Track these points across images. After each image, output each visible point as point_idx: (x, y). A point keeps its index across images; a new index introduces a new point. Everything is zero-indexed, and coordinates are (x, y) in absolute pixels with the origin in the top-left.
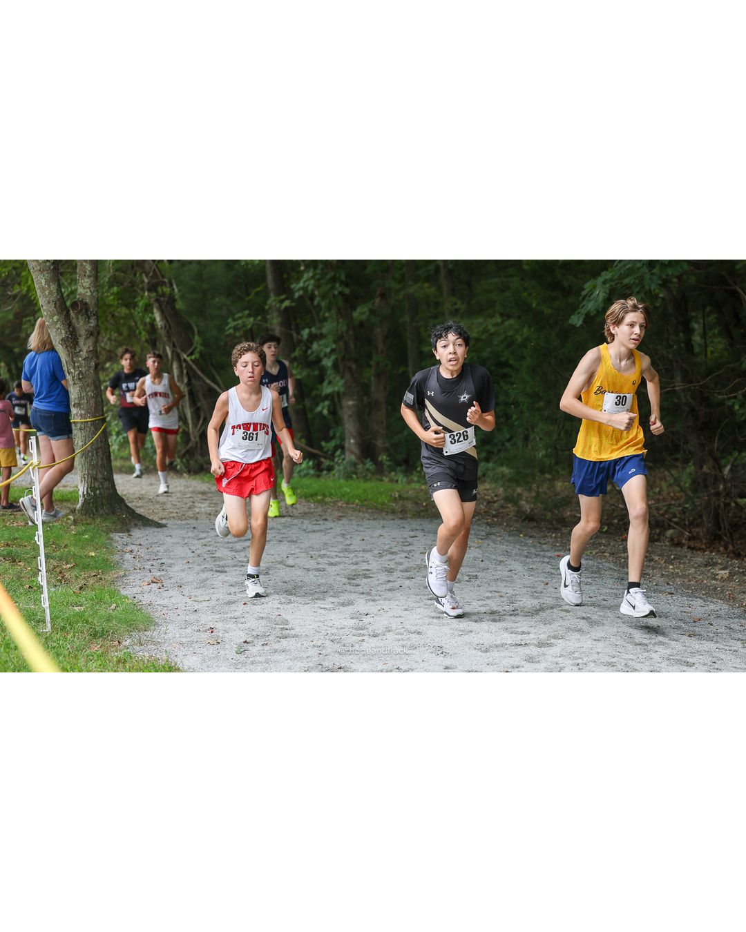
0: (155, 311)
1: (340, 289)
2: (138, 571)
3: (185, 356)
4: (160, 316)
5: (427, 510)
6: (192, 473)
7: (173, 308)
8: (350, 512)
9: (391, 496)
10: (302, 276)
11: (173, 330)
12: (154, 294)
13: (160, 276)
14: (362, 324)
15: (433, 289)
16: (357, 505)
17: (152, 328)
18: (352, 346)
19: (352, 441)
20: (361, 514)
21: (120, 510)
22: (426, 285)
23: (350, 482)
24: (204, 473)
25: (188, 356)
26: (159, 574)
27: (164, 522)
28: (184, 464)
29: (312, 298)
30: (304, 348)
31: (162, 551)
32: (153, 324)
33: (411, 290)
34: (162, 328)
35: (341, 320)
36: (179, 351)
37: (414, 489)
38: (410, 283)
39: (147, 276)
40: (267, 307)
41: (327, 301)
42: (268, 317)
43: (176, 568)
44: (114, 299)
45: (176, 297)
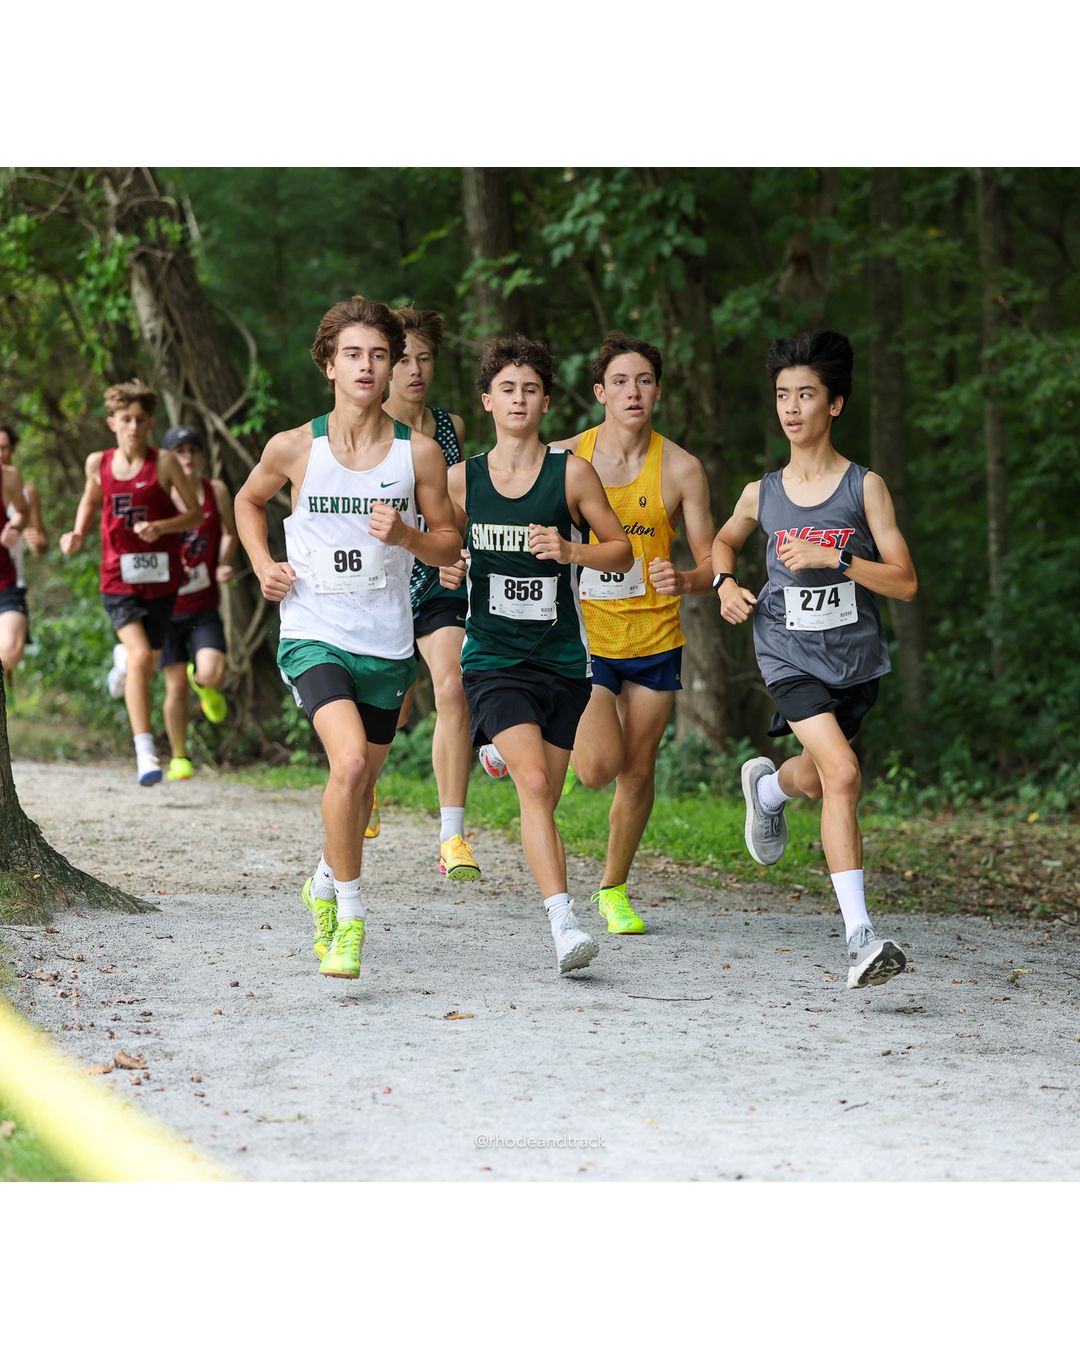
0: (136, 287)
1: (678, 240)
2: (76, 1033)
3: (220, 424)
4: (151, 306)
5: (916, 892)
6: (226, 765)
7: (189, 280)
8: (690, 890)
9: (811, 846)
10: (571, 198)
11: (186, 346)
12: (135, 240)
13: (153, 188)
14: (736, 346)
15: (953, 245)
16: (711, 869)
17: (125, 342)
18: (708, 410)
19: (698, 685)
20: (721, 894)
21: (23, 858)
22: (932, 233)
23: (689, 804)
24: (264, 765)
25: (229, 424)
26: (135, 1043)
27: (149, 897)
28: (205, 739)
29: (593, 263)
30: (568, 411)
31: (145, 978)
32: (124, 329)
33: (887, 248)
34: (153, 339)
35: (676, 331)
36: (201, 406)
37: (877, 830)
38: (885, 226)
39: (115, 187)
40: (461, 289)
41: (640, 273)
42: (464, 317)
43: (189, 1027)
44: (17, 250)
45: (195, 253)
